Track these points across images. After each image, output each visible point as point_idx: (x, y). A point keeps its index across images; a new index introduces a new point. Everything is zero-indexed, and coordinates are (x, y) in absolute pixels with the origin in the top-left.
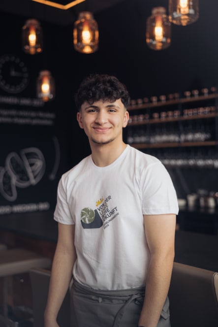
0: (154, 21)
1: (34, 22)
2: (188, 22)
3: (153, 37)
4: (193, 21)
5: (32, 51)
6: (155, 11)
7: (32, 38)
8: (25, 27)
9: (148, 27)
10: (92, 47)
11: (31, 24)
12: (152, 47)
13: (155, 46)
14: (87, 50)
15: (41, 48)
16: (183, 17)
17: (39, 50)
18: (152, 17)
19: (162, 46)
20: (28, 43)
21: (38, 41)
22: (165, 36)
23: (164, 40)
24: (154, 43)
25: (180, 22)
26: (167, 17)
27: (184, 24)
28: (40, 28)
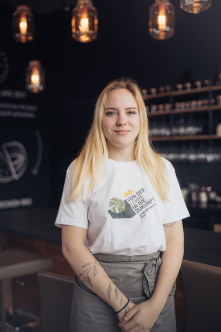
0: (157, 9)
1: (25, 8)
2: (201, 9)
3: (156, 26)
4: (206, 8)
5: (23, 39)
7: (23, 25)
8: (15, 14)
9: (151, 15)
10: (88, 35)
11: (22, 10)
12: (155, 37)
13: (158, 35)
14: (84, 39)
15: (32, 36)
16: (195, 5)
17: (30, 38)
18: (155, 5)
19: (166, 36)
20: (18, 30)
21: (29, 29)
22: (168, 24)
23: (168, 29)
24: (157, 32)
25: (192, 10)
26: (171, 5)
27: (195, 11)
28: (30, 15)
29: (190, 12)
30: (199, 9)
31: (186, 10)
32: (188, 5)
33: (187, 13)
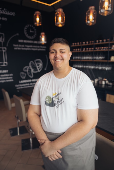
0: (89, 12)
1: (38, 12)
3: (88, 20)
4: (110, 13)
5: (38, 25)
6: (90, 8)
7: (38, 19)
8: (34, 15)
10: (61, 24)
12: (88, 25)
14: (60, 26)
15: (41, 24)
17: (40, 25)
18: (89, 11)
19: (92, 24)
20: (36, 21)
21: (40, 21)
22: (94, 19)
23: (93, 21)
25: (104, 14)
26: (95, 11)
27: (105, 15)
28: (40, 15)
29: (103, 15)
30: (107, 14)
31: (101, 14)
32: (102, 12)
33: (102, 16)
